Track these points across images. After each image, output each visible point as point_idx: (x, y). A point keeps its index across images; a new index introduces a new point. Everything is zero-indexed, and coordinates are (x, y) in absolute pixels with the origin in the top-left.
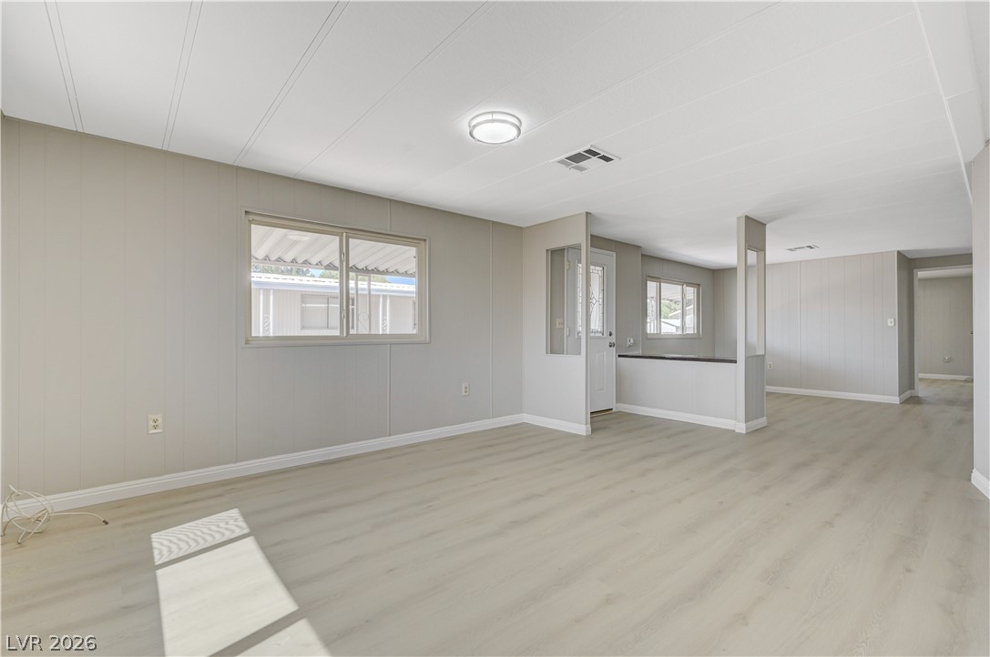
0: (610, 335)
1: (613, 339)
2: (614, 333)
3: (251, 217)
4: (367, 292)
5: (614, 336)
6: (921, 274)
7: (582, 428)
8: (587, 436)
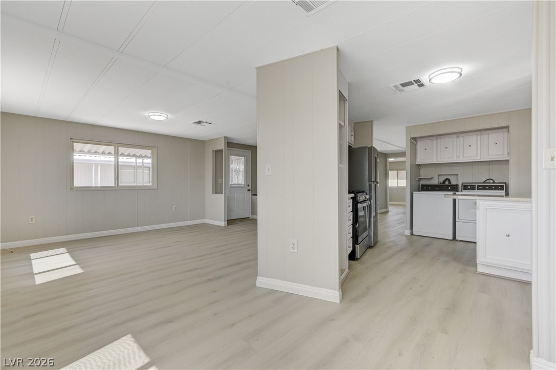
0: (248, 186)
1: (250, 188)
2: (250, 185)
3: (73, 140)
4: (141, 165)
5: (250, 187)
6: (391, 160)
7: (222, 223)
8: (225, 227)
